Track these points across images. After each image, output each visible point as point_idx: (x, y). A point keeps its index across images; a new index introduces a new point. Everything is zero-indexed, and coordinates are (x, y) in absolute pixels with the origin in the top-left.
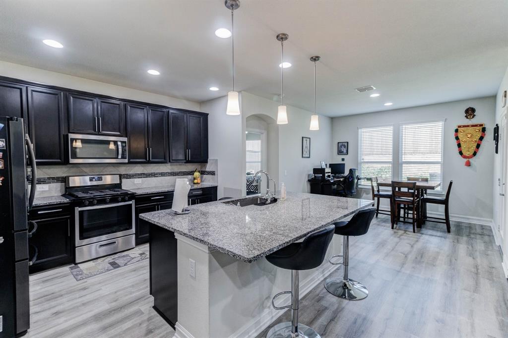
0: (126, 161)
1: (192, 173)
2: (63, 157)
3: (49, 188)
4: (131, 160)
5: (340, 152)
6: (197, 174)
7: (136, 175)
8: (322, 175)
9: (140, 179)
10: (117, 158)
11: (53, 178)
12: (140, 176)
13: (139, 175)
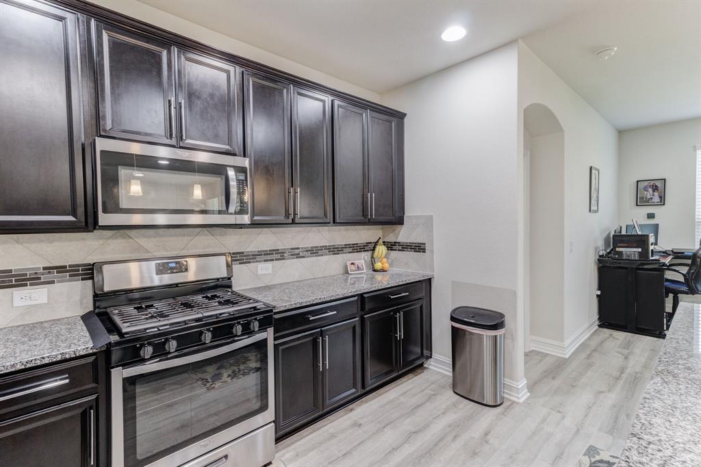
0: (246, 219)
1: (370, 247)
2: (81, 210)
3: (49, 298)
4: (256, 218)
5: (641, 201)
6: (381, 250)
7: (260, 254)
8: (640, 250)
9: (269, 264)
10: (226, 212)
11: (61, 269)
12: (269, 257)
13: (267, 253)
